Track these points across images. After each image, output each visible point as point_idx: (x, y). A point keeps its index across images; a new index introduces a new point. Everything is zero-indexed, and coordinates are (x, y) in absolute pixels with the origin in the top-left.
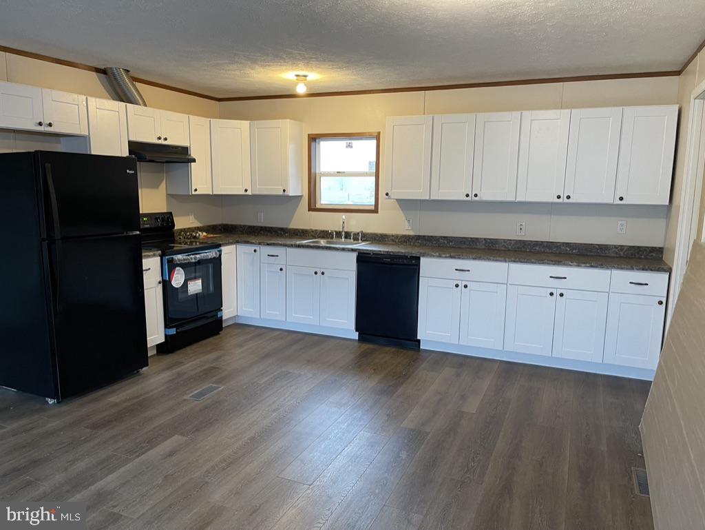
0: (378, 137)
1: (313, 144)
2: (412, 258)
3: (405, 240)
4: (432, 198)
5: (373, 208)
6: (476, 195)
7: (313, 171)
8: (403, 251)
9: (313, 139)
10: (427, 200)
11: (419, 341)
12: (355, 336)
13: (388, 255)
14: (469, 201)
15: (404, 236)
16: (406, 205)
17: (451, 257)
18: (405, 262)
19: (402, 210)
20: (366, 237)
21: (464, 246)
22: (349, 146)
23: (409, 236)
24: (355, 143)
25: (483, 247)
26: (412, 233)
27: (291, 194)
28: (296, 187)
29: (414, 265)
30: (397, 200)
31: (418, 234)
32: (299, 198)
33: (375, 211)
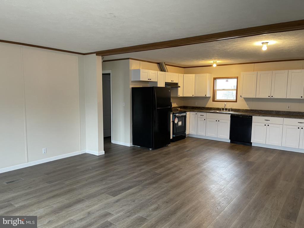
0: (237, 78)
1: (215, 80)
2: (250, 116)
3: (246, 111)
4: (257, 97)
5: (235, 101)
6: (272, 96)
7: (214, 89)
8: (246, 114)
9: (215, 79)
10: (255, 98)
11: (251, 143)
12: (229, 141)
13: (241, 115)
14: (270, 98)
15: (246, 110)
16: (247, 100)
17: (263, 116)
18: (247, 117)
19: (246, 101)
20: (232, 110)
21: (268, 113)
22: (227, 81)
23: (248, 110)
24: (229, 80)
25: (275, 113)
26: (249, 109)
27: (208, 96)
28: (209, 94)
29: (250, 118)
30: (244, 98)
31: (251, 109)
32: (209, 97)
33: (236, 101)
